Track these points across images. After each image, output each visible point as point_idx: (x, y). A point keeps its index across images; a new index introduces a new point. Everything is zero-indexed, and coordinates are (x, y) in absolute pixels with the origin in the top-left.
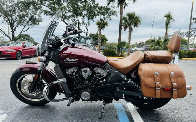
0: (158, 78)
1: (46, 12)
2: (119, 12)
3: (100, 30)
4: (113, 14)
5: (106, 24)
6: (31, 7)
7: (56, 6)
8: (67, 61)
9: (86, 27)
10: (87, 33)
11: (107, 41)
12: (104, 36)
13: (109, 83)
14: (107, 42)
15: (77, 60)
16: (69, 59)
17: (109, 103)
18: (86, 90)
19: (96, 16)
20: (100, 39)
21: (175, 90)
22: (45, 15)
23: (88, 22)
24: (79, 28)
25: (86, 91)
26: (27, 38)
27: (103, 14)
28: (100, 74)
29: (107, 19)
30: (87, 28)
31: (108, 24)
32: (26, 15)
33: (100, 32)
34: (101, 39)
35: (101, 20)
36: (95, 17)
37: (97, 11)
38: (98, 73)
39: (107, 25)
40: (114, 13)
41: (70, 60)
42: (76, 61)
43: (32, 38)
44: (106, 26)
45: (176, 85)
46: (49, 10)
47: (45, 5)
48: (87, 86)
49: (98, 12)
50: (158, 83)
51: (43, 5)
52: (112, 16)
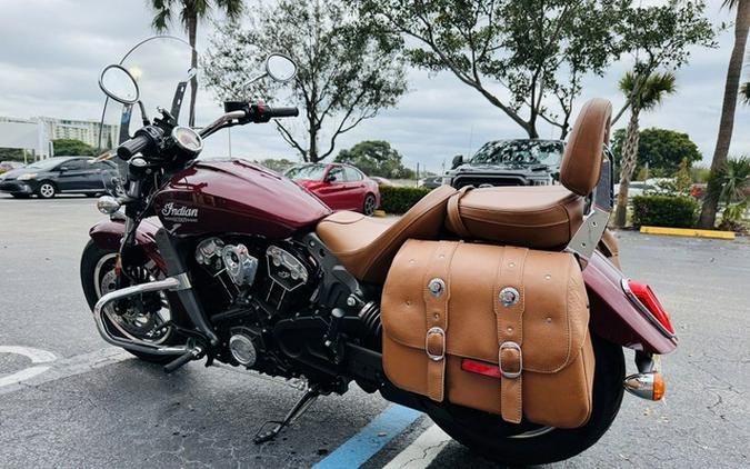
0: (437, 310)
1: (419, 58)
2: (724, 26)
3: (636, 114)
4: (692, 38)
5: (665, 84)
6: (373, 43)
7: (454, 30)
8: (170, 215)
9: (562, 100)
10: (566, 125)
11: (701, 158)
12: (686, 136)
13: (317, 312)
14: (696, 164)
15: (194, 212)
16: (174, 207)
17: (327, 392)
18: (242, 327)
19: (617, 52)
20: (632, 152)
21: (514, 379)
22: (416, 67)
23: (573, 81)
24: (532, 106)
25: (244, 333)
26: (381, 154)
27: (647, 41)
28: (289, 271)
29: (667, 60)
30: (564, 107)
31: (675, 83)
32: (352, 75)
33: (634, 122)
34: (636, 149)
35: (640, 68)
36: (611, 58)
37: (622, 30)
38: (283, 268)
39: (669, 90)
40: (700, 32)
41: (176, 212)
42: (193, 217)
43: (396, 152)
44: (665, 92)
45: (518, 355)
46: (427, 48)
47: (409, 32)
48: (245, 311)
49: (627, 38)
50: (437, 332)
51: (404, 30)
52: (688, 47)
